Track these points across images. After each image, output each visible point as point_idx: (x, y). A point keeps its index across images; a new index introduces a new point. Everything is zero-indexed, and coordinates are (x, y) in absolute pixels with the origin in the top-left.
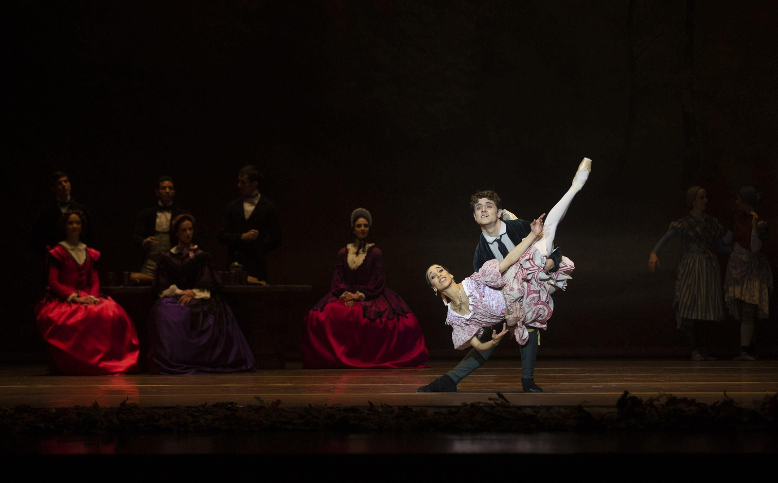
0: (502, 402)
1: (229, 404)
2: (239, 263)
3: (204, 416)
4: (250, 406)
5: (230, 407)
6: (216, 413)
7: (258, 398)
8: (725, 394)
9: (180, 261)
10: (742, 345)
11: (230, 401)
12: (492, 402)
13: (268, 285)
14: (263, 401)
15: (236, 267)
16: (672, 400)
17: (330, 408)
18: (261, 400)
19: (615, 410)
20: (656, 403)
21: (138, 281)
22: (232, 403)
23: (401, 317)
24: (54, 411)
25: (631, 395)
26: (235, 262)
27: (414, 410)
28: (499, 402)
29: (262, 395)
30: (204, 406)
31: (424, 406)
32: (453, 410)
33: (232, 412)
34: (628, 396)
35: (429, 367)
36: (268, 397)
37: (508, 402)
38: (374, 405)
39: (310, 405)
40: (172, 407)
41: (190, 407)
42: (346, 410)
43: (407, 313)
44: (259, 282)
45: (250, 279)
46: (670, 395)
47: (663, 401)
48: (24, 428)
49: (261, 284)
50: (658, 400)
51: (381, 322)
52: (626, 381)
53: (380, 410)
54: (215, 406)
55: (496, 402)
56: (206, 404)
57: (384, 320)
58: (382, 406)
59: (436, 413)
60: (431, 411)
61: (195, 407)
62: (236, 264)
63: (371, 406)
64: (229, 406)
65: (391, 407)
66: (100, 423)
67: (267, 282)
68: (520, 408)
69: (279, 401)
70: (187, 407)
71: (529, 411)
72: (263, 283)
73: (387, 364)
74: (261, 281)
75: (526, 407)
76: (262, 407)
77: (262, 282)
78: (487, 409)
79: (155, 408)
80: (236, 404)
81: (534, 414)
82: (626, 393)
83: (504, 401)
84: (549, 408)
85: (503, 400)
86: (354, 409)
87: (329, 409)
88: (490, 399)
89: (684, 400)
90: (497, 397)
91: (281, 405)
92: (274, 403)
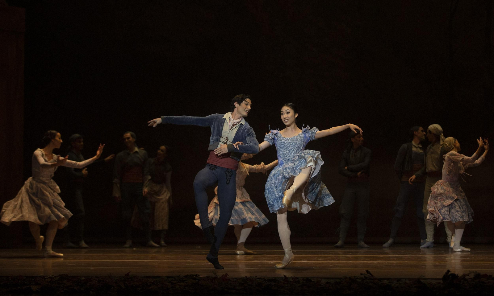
0: (369, 276)
1: (195, 275)
3: (179, 283)
4: (208, 277)
5: (195, 277)
6: (186, 281)
12: (363, 276)
14: (216, 274)
16: (478, 276)
17: (259, 278)
19: (441, 282)
20: (467, 277)
22: (196, 275)
24: (83, 278)
25: (452, 273)
27: (313, 280)
28: (367, 276)
30: (178, 276)
31: (319, 278)
32: (338, 281)
33: (197, 281)
34: (450, 273)
36: (220, 272)
37: (372, 276)
38: (287, 277)
39: (246, 277)
40: (159, 277)
41: (170, 277)
42: (270, 280)
46: (476, 272)
47: (472, 276)
48: (65, 290)
50: (468, 275)
53: (291, 280)
54: (186, 276)
55: (366, 276)
56: (180, 275)
58: (292, 278)
59: (327, 283)
60: (324, 281)
61: (172, 277)
63: (285, 278)
65: (298, 278)
66: (113, 288)
68: (380, 280)
69: (226, 274)
70: (167, 277)
71: (386, 282)
75: (384, 279)
76: (216, 278)
78: (359, 280)
79: (147, 277)
80: (199, 275)
81: (389, 284)
82: (449, 271)
83: (371, 276)
84: (399, 280)
86: (274, 280)
87: (258, 280)
88: (361, 274)
89: (485, 276)
90: (366, 273)
91: (228, 277)
92: (223, 275)
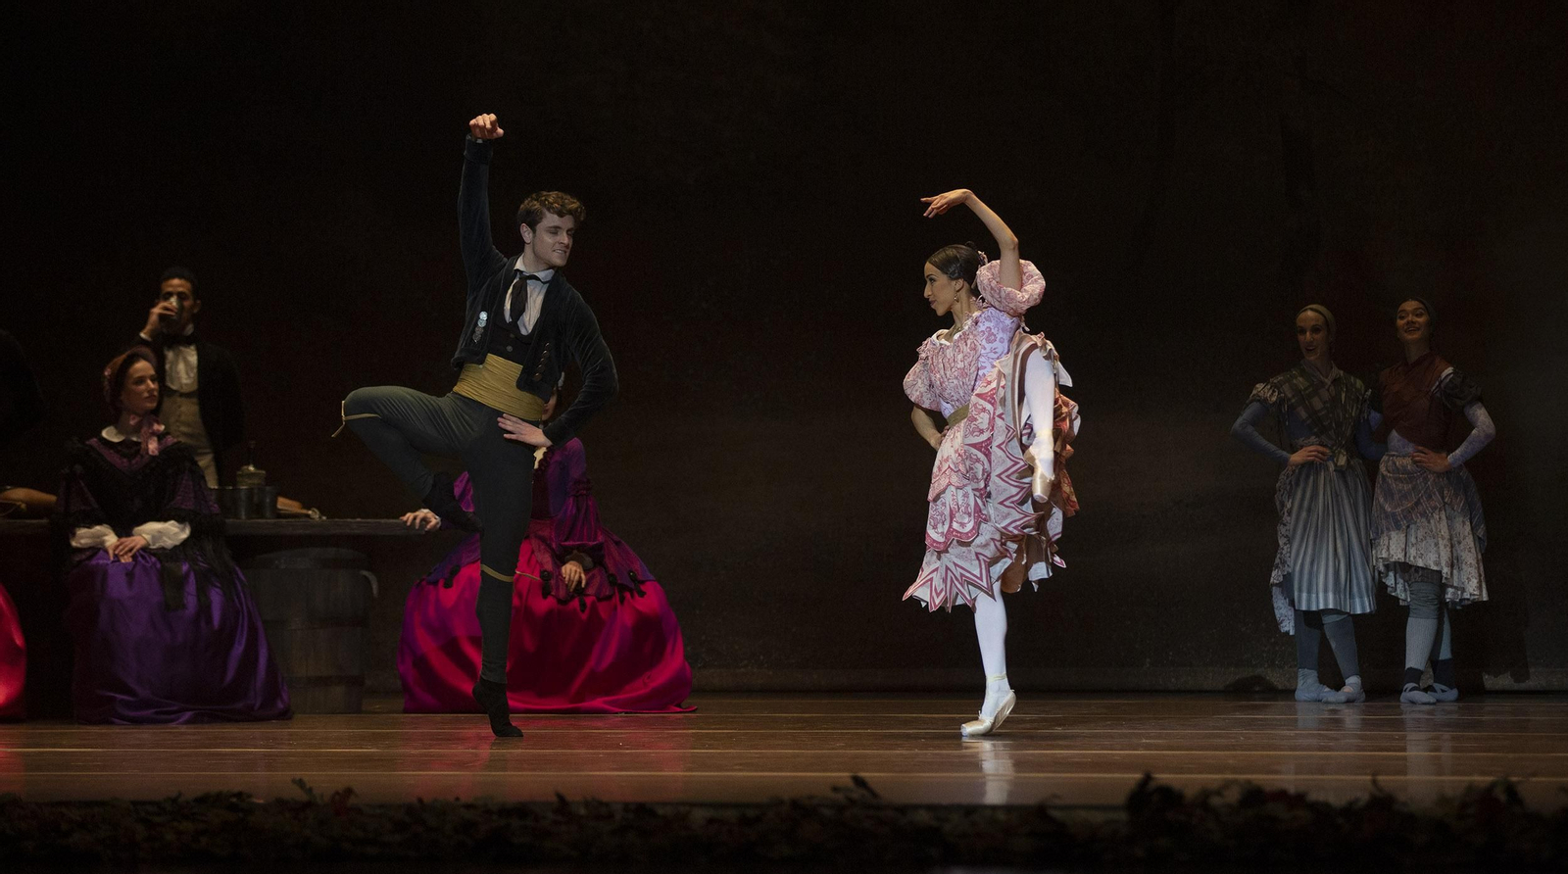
0: (864, 796)
1: (234, 795)
2: (255, 466)
3: (175, 824)
5: (235, 803)
7: (300, 783)
8: (1374, 782)
9: (125, 460)
10: (1407, 666)
11: (236, 790)
12: (840, 796)
13: (324, 518)
14: (311, 789)
15: (251, 475)
16: (1254, 796)
17: (469, 806)
18: (308, 787)
19: (1123, 816)
20: (1215, 801)
21: (23, 506)
22: (239, 795)
23: (628, 595)
26: (248, 464)
28: (855, 795)
29: (309, 776)
30: (174, 801)
32: (751, 813)
33: (241, 815)
35: (694, 711)
36: (325, 781)
37: (875, 795)
38: (569, 798)
39: (420, 800)
40: (102, 804)
41: (143, 803)
42: (506, 811)
43: (643, 582)
44: (304, 511)
45: (284, 504)
46: (1249, 782)
47: (1233, 796)
49: (308, 516)
50: (1220, 794)
51: (583, 605)
52: (1147, 747)
53: (582, 811)
54: (202, 800)
55: (850, 794)
56: (180, 794)
57: (589, 601)
58: (587, 804)
59: (711, 821)
60: (699, 816)
61: (151, 803)
62: (251, 468)
63: (562, 804)
64: (234, 800)
65: (607, 805)
67: (322, 513)
68: (903, 809)
69: (349, 791)
70: (134, 803)
71: (922, 817)
72: (314, 514)
73: (598, 702)
74: (309, 509)
75: (916, 807)
76: (308, 805)
77: (310, 512)
78: (827, 812)
80: (250, 796)
82: (1148, 778)
83: (867, 794)
85: (865, 792)
86: (522, 810)
87: (464, 809)
88: (835, 789)
89: (1281, 795)
90: (851, 784)
91: (352, 801)
92: (337, 793)
